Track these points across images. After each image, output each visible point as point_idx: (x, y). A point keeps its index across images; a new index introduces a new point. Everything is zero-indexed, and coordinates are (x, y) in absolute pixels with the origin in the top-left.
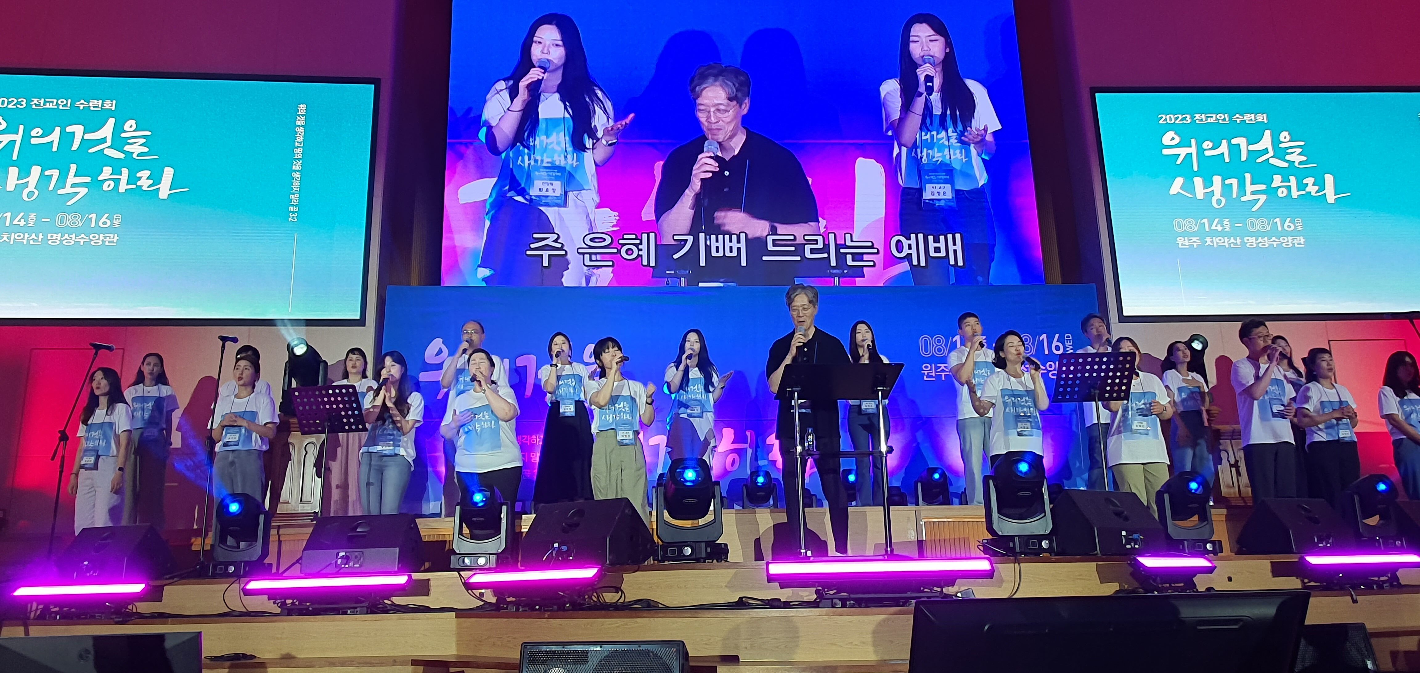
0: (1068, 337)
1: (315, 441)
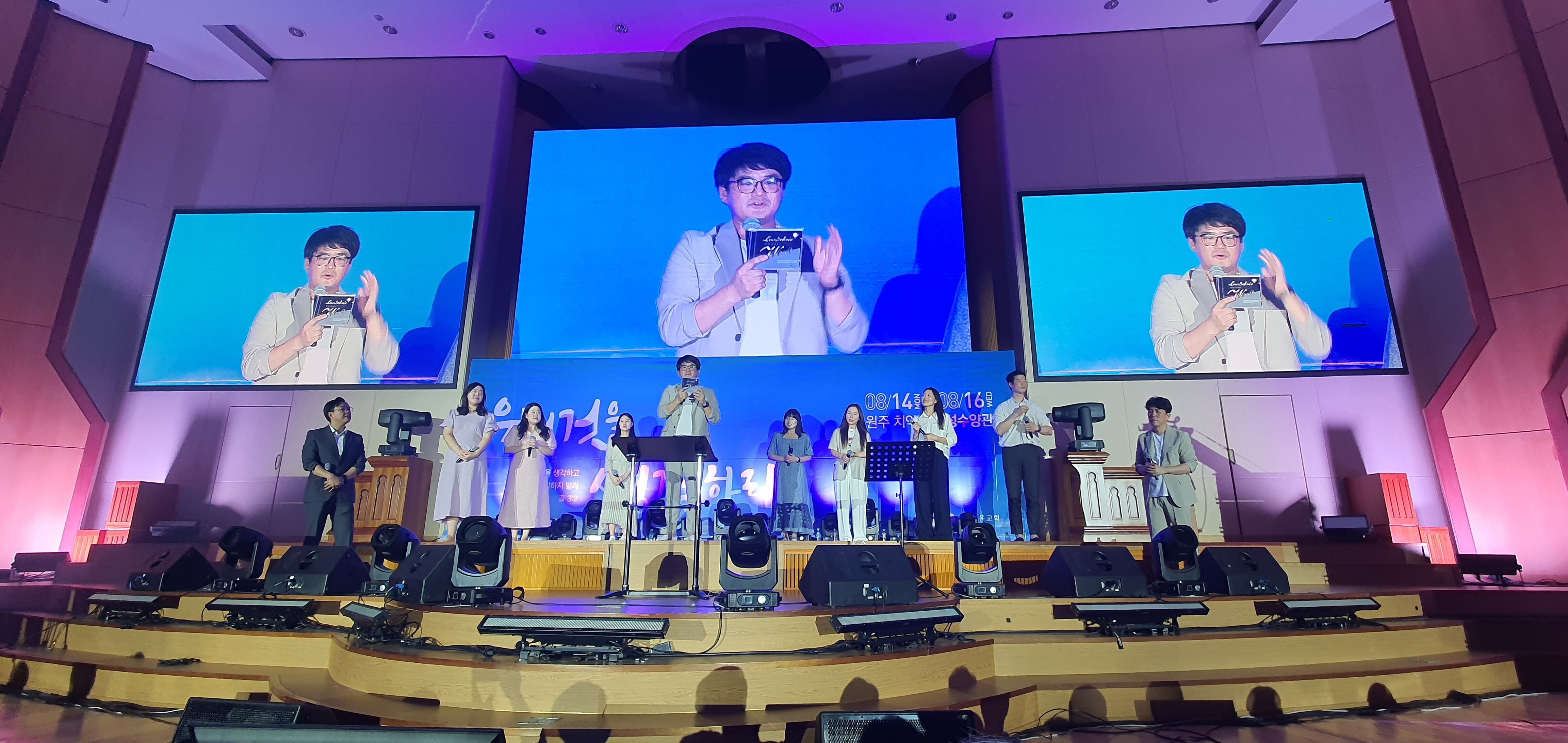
0: (990, 394)
1: (400, 474)
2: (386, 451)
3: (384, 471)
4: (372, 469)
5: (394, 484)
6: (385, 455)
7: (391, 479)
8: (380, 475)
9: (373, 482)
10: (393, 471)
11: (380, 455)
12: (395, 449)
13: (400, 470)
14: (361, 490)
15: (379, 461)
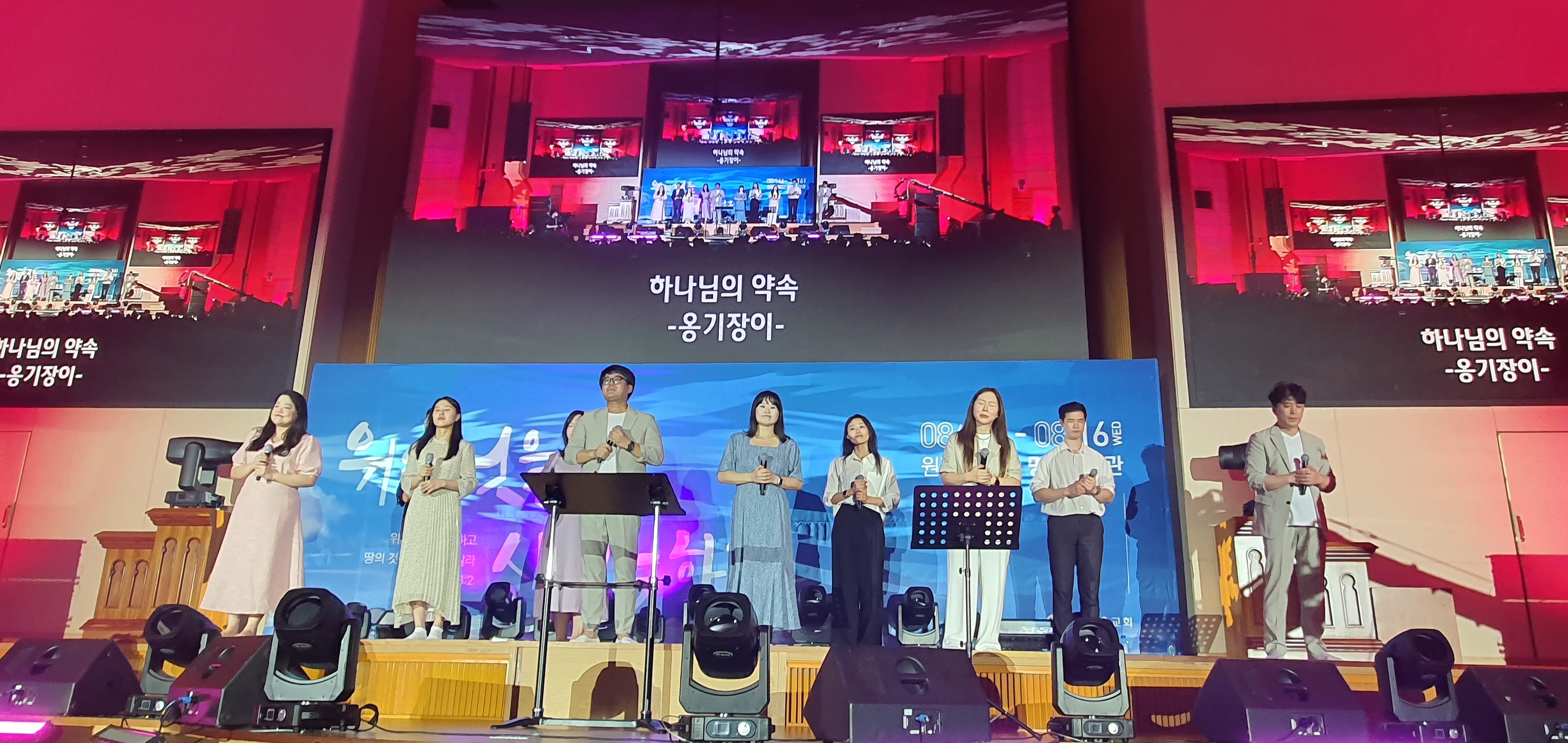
1: (199, 537)
2: (177, 499)
3: (172, 531)
4: (154, 528)
5: (188, 552)
6: (176, 507)
7: (183, 545)
8: (167, 537)
9: (154, 549)
10: (187, 531)
11: (168, 506)
12: (191, 497)
13: (198, 531)
14: (138, 559)
15: (164, 516)
